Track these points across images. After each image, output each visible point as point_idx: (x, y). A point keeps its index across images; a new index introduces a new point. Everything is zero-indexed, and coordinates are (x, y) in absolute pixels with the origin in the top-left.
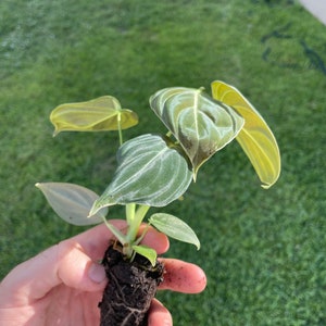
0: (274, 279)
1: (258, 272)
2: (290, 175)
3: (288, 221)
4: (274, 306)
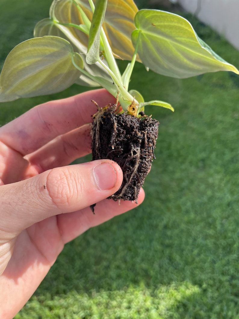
0: (206, 245)
1: (195, 240)
2: (218, 168)
3: (217, 202)
4: (207, 265)
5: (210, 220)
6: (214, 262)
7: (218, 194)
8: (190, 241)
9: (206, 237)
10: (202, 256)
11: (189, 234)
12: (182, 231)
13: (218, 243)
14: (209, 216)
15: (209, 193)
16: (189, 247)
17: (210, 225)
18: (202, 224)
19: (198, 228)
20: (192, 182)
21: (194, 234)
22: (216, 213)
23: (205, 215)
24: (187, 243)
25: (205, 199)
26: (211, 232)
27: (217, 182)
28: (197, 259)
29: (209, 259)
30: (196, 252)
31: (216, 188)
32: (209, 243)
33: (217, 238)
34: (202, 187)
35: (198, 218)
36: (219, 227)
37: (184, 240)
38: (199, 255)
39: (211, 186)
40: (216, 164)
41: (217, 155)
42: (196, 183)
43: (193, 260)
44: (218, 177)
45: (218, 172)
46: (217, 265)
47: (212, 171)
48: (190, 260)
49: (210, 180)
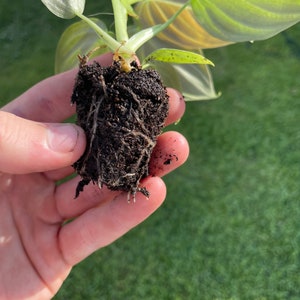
0: (258, 253)
1: (243, 247)
2: (273, 157)
3: (271, 200)
4: (258, 278)
5: (263, 222)
6: (267, 274)
7: (272, 190)
8: (238, 248)
9: (258, 243)
10: (253, 267)
11: (236, 240)
12: (227, 236)
13: (273, 250)
14: (262, 217)
15: (261, 188)
16: (236, 256)
17: (263, 228)
18: (253, 227)
19: (248, 232)
20: (239, 175)
21: (242, 239)
22: (271, 214)
23: (256, 215)
24: (233, 252)
25: (256, 196)
26: (264, 237)
27: (271, 175)
28: (246, 271)
29: (262, 270)
30: (245, 262)
31: (270, 183)
32: (262, 251)
33: (271, 245)
34: (253, 181)
35: (248, 220)
36: (273, 231)
37: (230, 247)
38: (248, 265)
39: (263, 180)
40: (269, 152)
41: (271, 141)
42: (245, 176)
43: (242, 272)
44: (272, 168)
45: (272, 163)
46: (271, 278)
47: (264, 161)
48: (237, 272)
49: (263, 173)
